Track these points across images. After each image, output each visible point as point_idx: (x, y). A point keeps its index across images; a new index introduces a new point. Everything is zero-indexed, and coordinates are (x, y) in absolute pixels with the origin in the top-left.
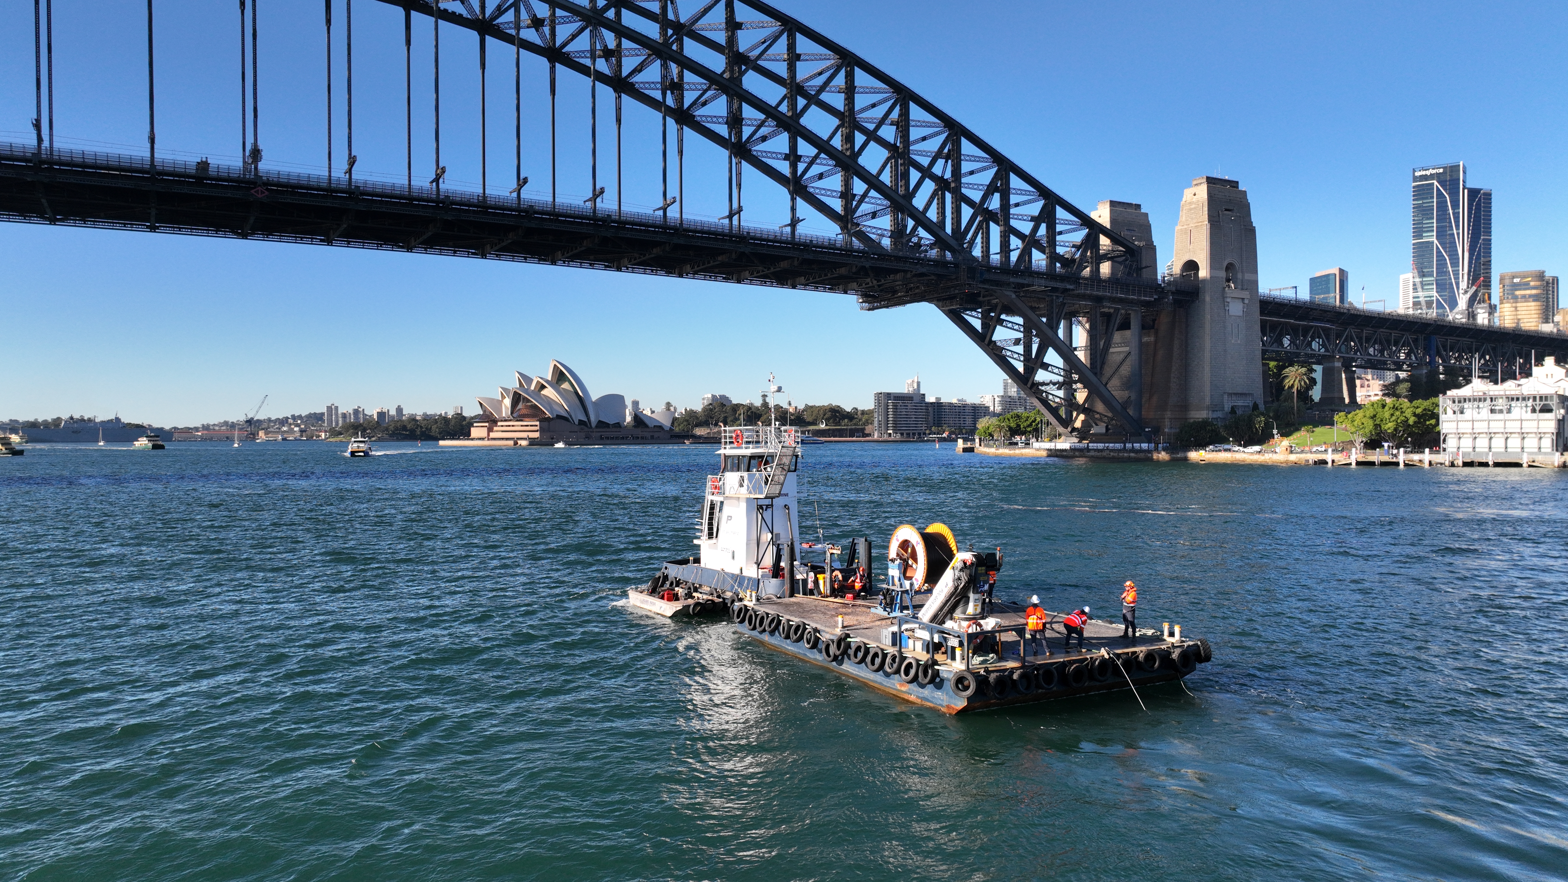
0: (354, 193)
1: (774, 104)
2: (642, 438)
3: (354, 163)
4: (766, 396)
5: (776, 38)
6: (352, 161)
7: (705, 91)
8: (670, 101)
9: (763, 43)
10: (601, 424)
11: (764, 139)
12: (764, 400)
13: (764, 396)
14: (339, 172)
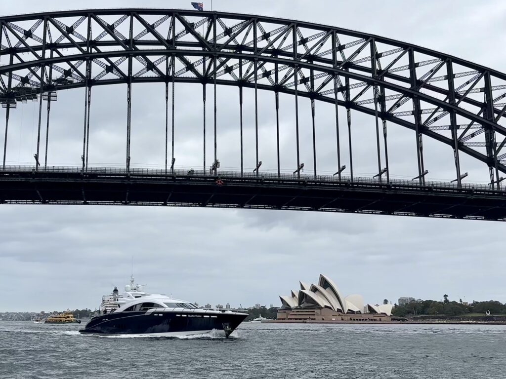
2: (375, 320)
4: (447, 296)
10: (351, 312)
12: (446, 299)
13: (446, 296)
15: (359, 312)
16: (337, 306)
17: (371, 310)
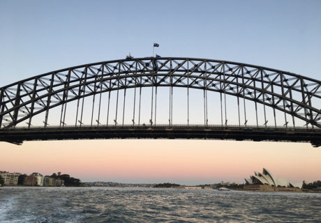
10: (279, 186)
15: (284, 187)
16: (271, 183)
17: (291, 186)
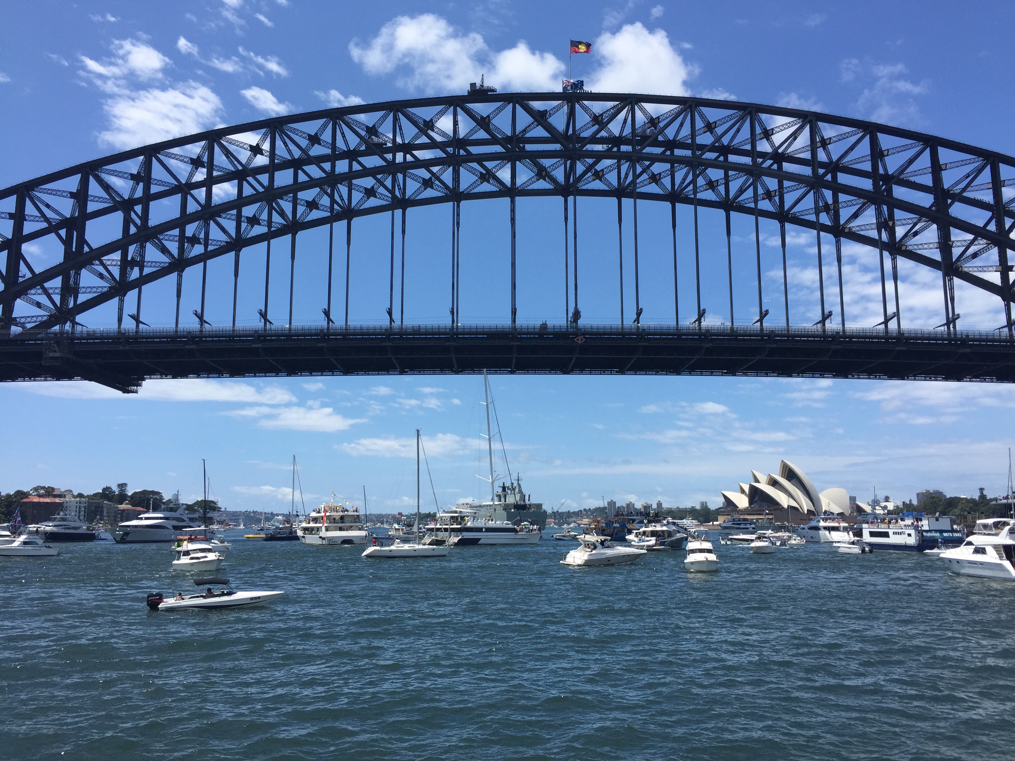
0: (641, 335)
1: (981, 225)
3: (641, 313)
5: (979, 171)
6: (639, 312)
7: (915, 225)
8: (885, 237)
9: (967, 178)
11: (975, 255)
14: (629, 322)
